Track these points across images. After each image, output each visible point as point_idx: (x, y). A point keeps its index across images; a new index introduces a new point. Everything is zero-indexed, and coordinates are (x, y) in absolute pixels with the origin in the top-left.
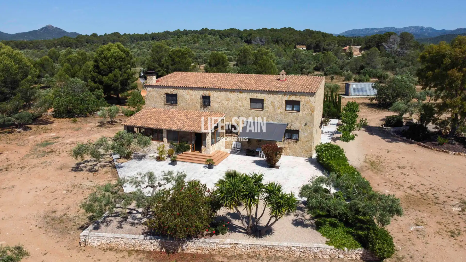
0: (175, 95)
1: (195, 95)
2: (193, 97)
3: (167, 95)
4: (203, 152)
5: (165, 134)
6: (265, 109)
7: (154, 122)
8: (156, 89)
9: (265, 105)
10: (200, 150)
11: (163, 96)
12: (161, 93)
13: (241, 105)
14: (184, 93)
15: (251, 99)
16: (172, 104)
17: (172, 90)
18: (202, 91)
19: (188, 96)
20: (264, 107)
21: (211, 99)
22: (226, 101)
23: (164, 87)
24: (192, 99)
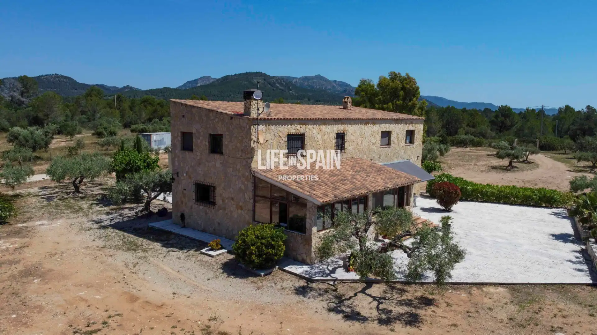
0: (302, 137)
1: (329, 133)
2: (325, 137)
3: (289, 137)
5: (371, 203)
6: (392, 145)
8: (273, 127)
9: (392, 138)
11: (283, 141)
12: (281, 134)
13: (374, 142)
14: (315, 132)
15: (382, 132)
17: (298, 127)
18: (337, 126)
19: (319, 136)
20: (392, 142)
21: (347, 138)
22: (360, 139)
23: (285, 121)
24: (324, 141)
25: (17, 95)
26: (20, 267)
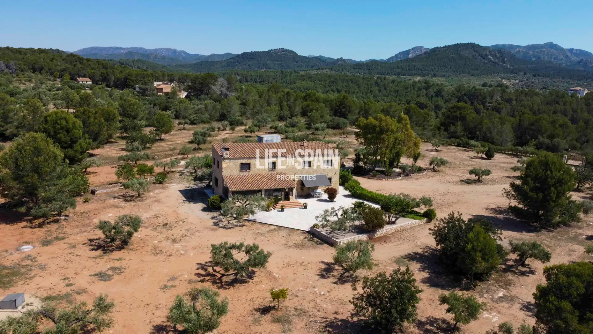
0: (249, 164)
3: (242, 164)
4: (290, 200)
5: (263, 193)
7: (250, 185)
8: (233, 161)
10: (289, 200)
11: (239, 166)
12: (237, 163)
16: (246, 171)
17: (247, 160)
23: (239, 158)
25: (224, 89)
26: (156, 199)
